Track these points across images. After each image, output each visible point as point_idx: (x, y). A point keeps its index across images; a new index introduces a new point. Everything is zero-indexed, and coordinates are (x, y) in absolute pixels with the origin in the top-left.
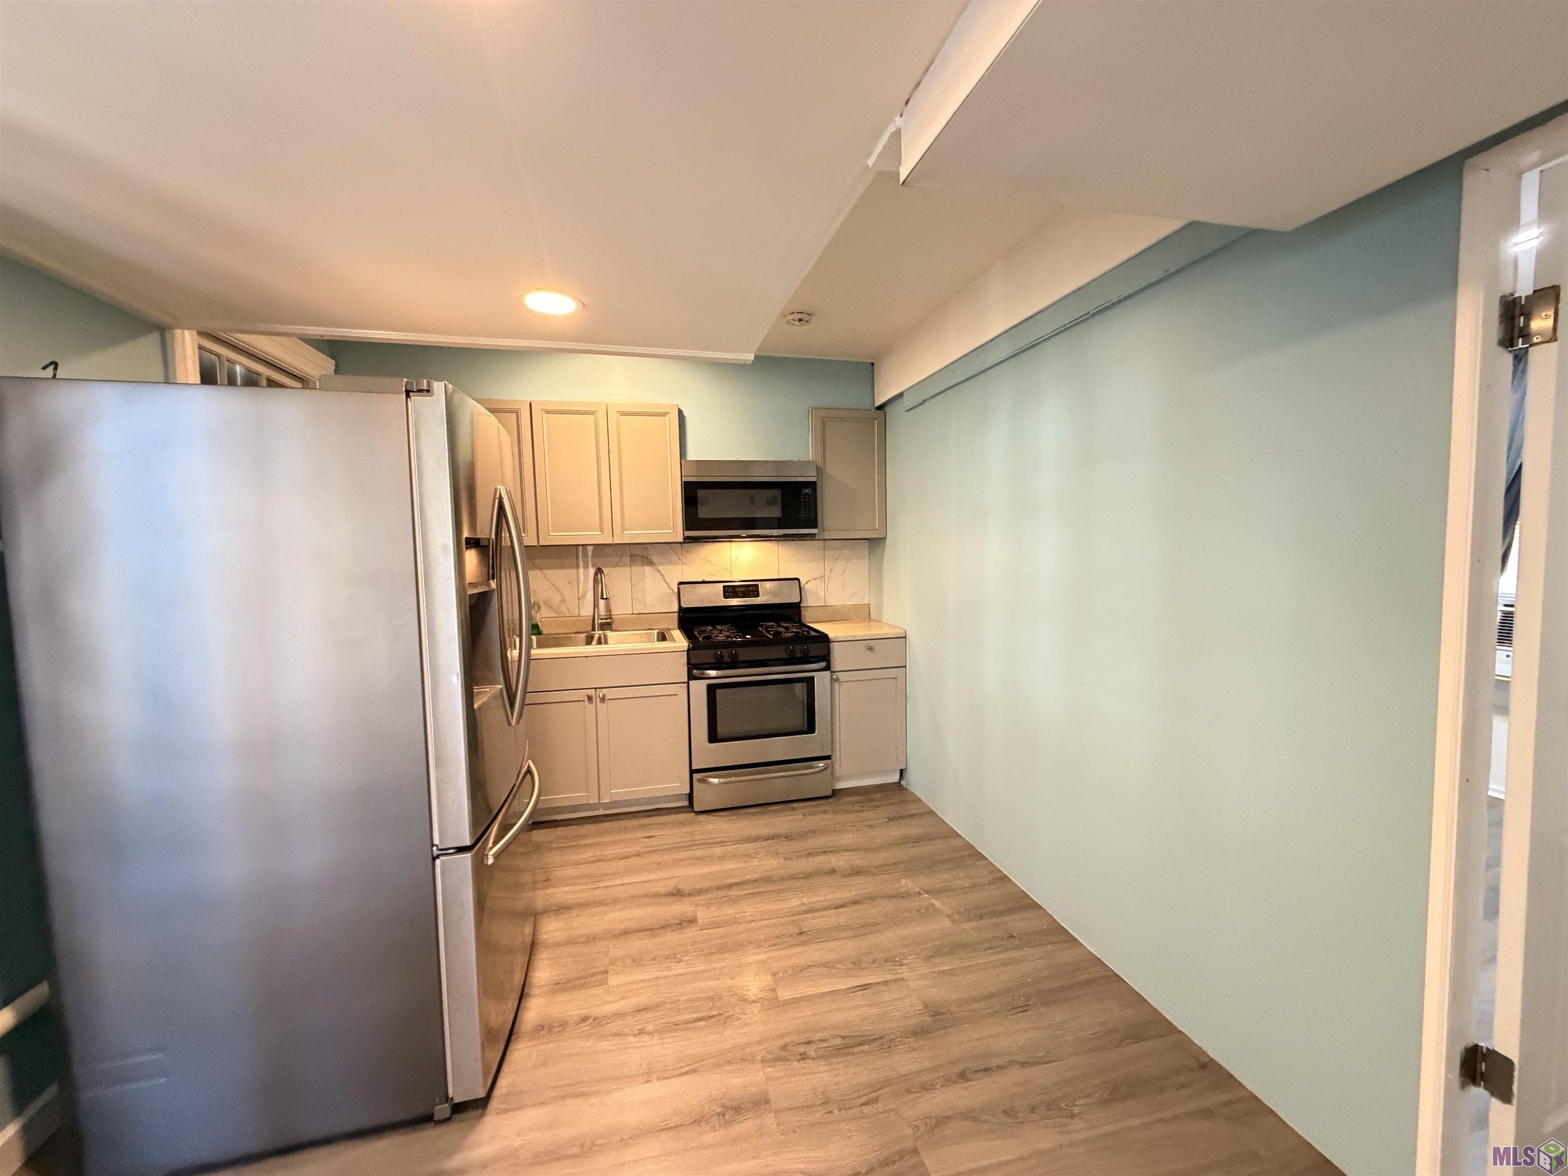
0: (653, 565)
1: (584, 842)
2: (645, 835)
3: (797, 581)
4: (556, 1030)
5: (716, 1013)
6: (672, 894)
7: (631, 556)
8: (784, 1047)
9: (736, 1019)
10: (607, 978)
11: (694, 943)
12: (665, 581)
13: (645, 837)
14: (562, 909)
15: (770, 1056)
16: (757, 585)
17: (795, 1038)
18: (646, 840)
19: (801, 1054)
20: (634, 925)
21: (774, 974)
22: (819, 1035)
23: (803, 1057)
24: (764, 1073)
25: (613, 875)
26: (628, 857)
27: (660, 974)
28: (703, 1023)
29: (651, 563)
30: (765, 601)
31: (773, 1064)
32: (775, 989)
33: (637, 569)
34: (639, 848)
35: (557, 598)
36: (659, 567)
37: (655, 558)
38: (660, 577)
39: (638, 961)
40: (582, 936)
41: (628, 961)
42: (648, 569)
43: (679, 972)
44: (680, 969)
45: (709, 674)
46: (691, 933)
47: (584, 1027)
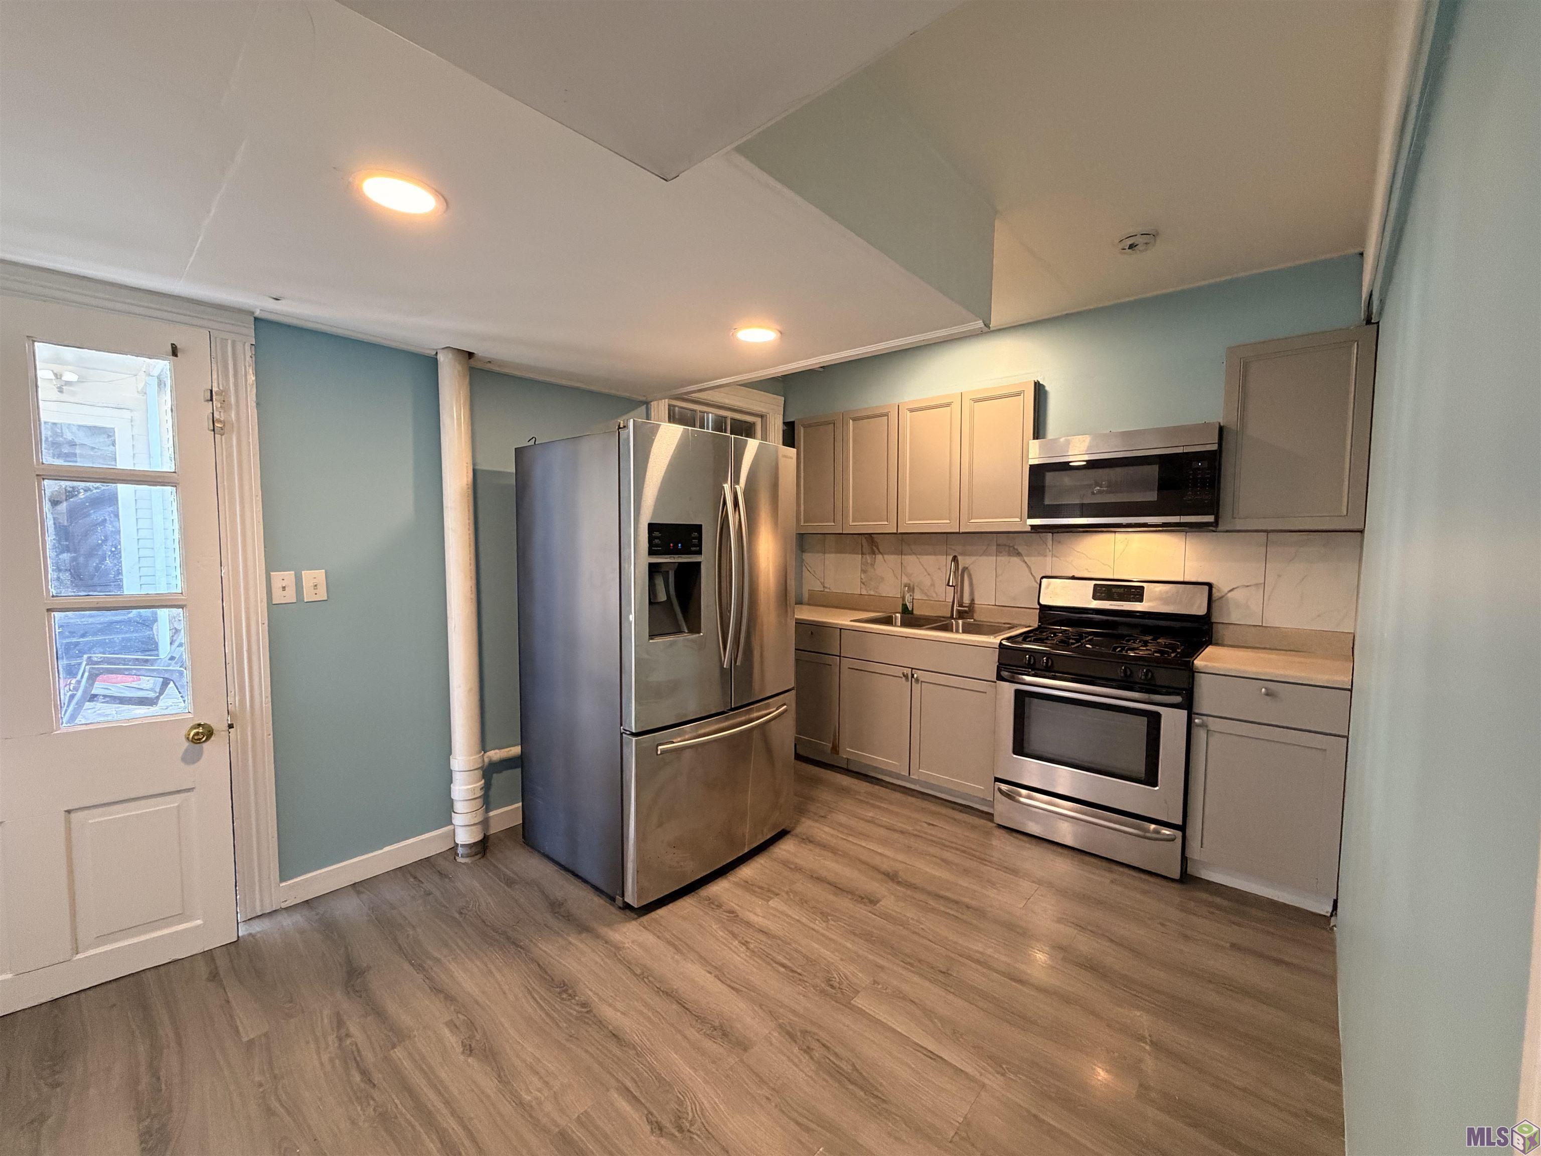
0: (1019, 556)
1: (879, 804)
2: (927, 821)
3: (1207, 588)
4: (713, 906)
5: (799, 971)
6: (887, 874)
7: (998, 545)
8: (805, 1032)
9: (804, 986)
10: (771, 898)
11: (851, 917)
12: (1031, 574)
13: (926, 823)
14: (808, 840)
15: (788, 1028)
16: (1143, 587)
17: (822, 1035)
18: (926, 825)
19: (808, 1047)
20: (830, 877)
21: (875, 982)
22: (839, 1050)
23: (808, 1051)
24: (770, 1033)
25: (866, 836)
26: (895, 830)
27: (804, 920)
28: (783, 970)
29: (1019, 554)
30: (1150, 607)
31: (784, 1034)
32: (859, 992)
33: (1003, 559)
34: (910, 828)
35: (927, 582)
36: (1026, 559)
37: (1021, 549)
38: (1026, 568)
39: (803, 902)
40: (792, 863)
41: (797, 898)
42: (1015, 560)
43: (816, 928)
44: (819, 925)
45: (1024, 680)
46: (861, 911)
47: (725, 916)
